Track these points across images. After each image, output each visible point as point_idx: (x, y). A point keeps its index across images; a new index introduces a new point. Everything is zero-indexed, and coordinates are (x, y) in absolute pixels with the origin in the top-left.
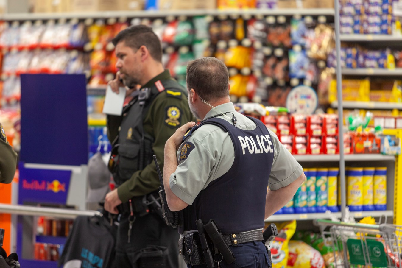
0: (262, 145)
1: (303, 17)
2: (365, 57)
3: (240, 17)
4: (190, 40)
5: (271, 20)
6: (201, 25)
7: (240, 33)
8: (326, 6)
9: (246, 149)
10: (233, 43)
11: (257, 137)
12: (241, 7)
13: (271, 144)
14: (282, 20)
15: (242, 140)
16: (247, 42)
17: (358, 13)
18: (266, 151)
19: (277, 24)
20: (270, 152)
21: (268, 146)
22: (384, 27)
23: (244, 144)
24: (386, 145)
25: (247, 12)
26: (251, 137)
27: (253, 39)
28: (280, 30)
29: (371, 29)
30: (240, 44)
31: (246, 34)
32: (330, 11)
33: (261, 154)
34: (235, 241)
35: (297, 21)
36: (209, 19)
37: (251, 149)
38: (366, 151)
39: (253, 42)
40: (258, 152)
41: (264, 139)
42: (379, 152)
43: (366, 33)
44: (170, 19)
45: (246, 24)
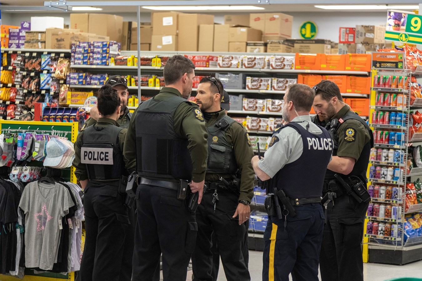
0: (324, 144)
1: (49, 53)
2: (91, 79)
3: (7, 52)
7: (5, 63)
9: (312, 146)
11: (322, 139)
13: (331, 145)
14: (34, 54)
15: (310, 140)
16: (10, 68)
18: (326, 149)
19: (32, 57)
20: (329, 150)
21: (328, 146)
22: (104, 61)
23: (310, 142)
26: (317, 139)
28: (34, 60)
29: (96, 62)
30: (5, 68)
32: (68, 50)
33: (322, 150)
34: (298, 203)
35: (45, 55)
37: (315, 146)
39: (14, 68)
40: (320, 149)
41: (326, 141)
43: (92, 64)
45: (9, 56)
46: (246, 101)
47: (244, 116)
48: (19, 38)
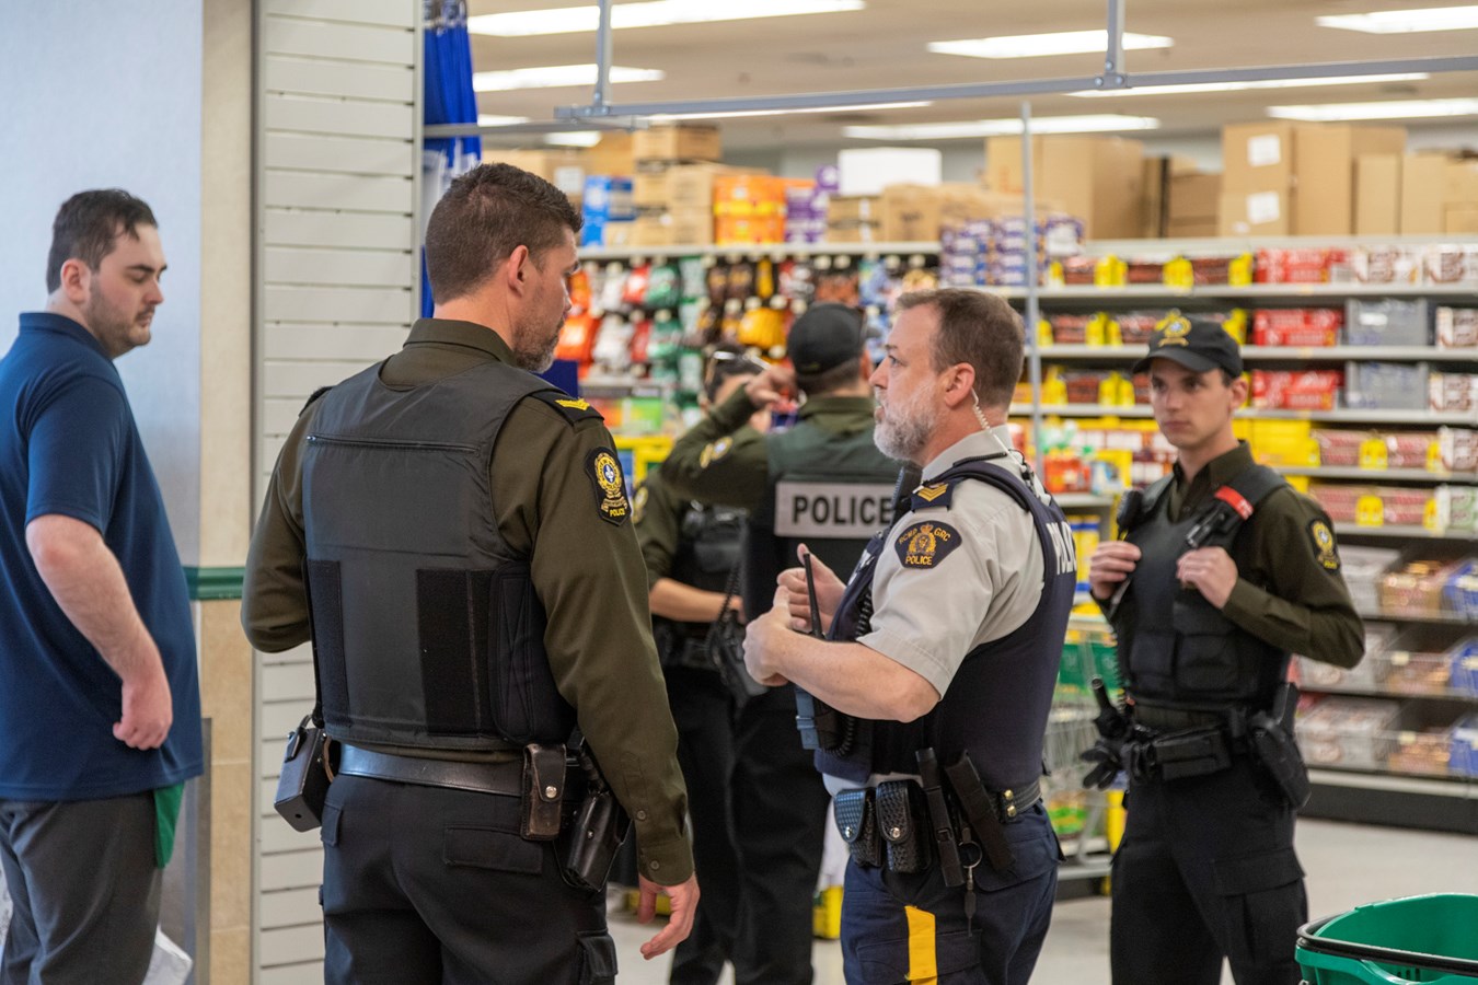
1: (882, 257)
3: (767, 257)
4: (672, 298)
5: (823, 263)
6: (693, 274)
7: (765, 285)
8: (923, 238)
10: (753, 303)
12: (759, 240)
14: (843, 262)
16: (778, 302)
17: (983, 249)
19: (833, 271)
24: (1100, 479)
25: (778, 250)
27: (790, 297)
28: (840, 280)
29: (1009, 277)
30: (766, 303)
31: (776, 289)
32: (933, 247)
34: (1011, 808)
35: (871, 264)
36: (708, 262)
38: (1068, 489)
39: (789, 303)
42: (1086, 490)
43: (998, 283)
44: (637, 262)
45: (776, 269)
46: (1439, 386)
47: (1431, 428)
48: (812, 214)
